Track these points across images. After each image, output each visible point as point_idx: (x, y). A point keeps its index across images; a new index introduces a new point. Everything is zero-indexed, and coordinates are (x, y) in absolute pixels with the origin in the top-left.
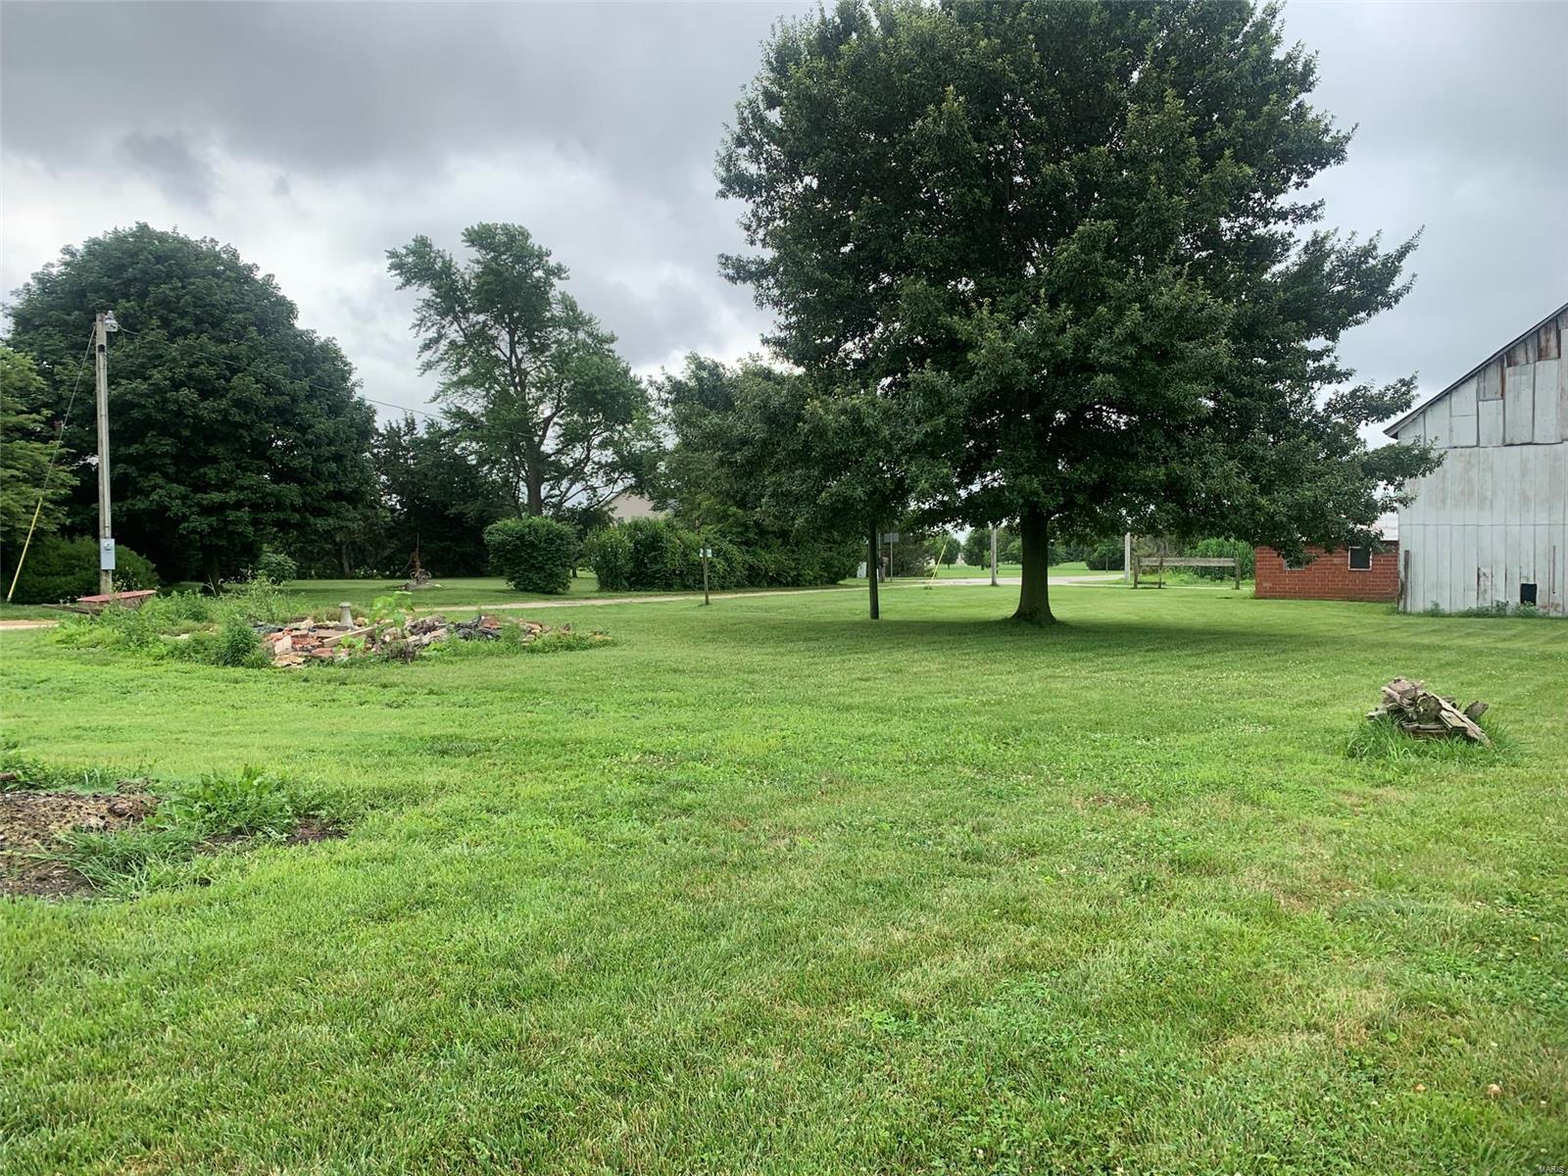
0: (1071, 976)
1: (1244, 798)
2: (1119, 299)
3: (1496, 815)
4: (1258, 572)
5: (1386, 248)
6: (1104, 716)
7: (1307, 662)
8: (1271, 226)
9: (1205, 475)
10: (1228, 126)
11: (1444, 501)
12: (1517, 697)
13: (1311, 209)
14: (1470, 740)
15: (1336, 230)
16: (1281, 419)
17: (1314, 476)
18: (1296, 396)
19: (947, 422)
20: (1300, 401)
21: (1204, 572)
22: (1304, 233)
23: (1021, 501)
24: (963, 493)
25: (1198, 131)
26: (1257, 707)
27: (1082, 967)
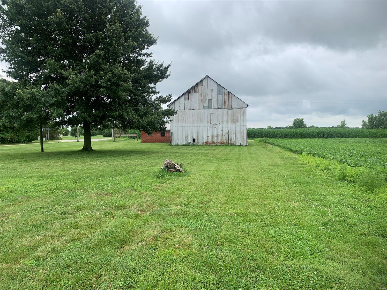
0: (87, 240)
1: (134, 190)
2: (106, 70)
3: (184, 187)
4: (142, 137)
5: (165, 65)
6: (102, 173)
7: (151, 157)
8: (141, 57)
9: (128, 114)
10: (131, 32)
11: (178, 121)
12: (190, 162)
13: (150, 54)
14: (180, 172)
15: (155, 60)
16: (145, 102)
17: (152, 115)
18: (148, 97)
19: (61, 98)
20: (148, 98)
21: (131, 137)
22: (148, 60)
23: (82, 120)
24: (68, 117)
25: (124, 32)
26: (140, 168)
27: (90, 237)
